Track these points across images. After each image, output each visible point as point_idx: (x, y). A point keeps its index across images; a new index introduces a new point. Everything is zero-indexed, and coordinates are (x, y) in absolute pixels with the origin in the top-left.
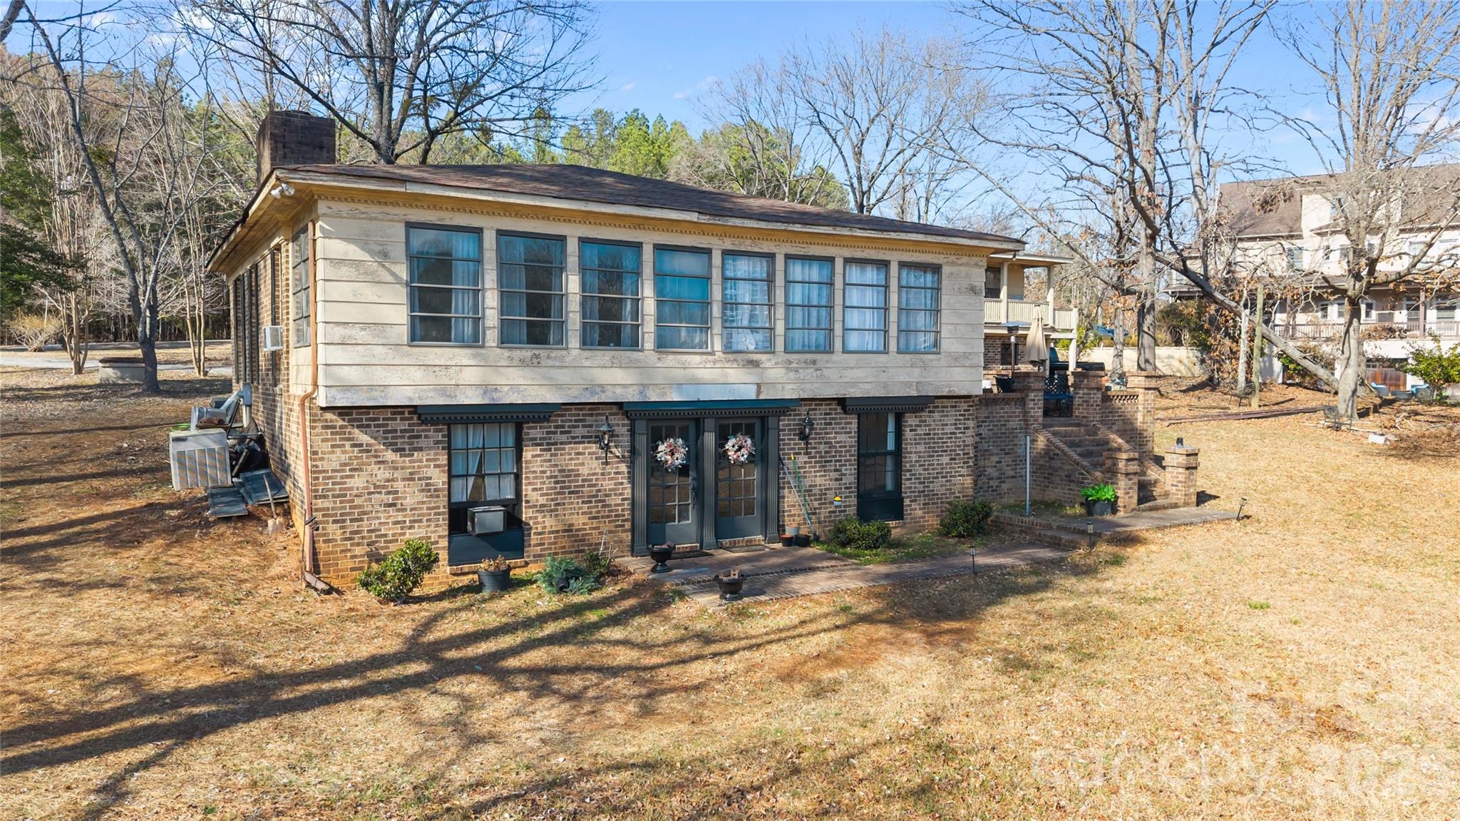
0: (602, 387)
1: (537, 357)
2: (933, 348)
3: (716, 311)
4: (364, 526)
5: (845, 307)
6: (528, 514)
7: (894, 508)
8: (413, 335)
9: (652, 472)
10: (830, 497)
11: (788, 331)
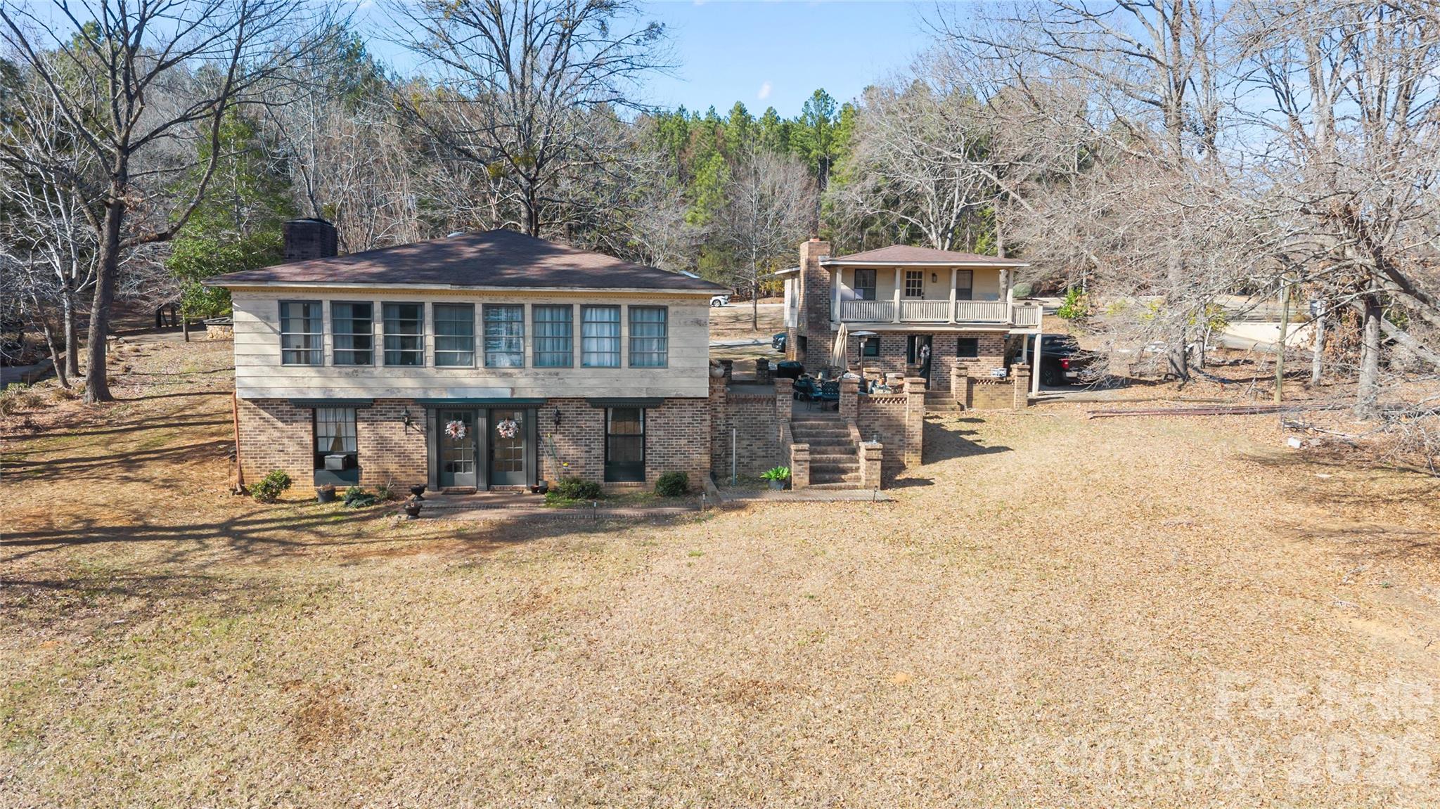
0: (399, 390)
1: (356, 371)
2: (663, 364)
3: (479, 342)
4: (267, 461)
5: (583, 338)
6: (360, 461)
7: (638, 472)
8: (285, 361)
9: (440, 441)
10: (582, 462)
11: (534, 353)
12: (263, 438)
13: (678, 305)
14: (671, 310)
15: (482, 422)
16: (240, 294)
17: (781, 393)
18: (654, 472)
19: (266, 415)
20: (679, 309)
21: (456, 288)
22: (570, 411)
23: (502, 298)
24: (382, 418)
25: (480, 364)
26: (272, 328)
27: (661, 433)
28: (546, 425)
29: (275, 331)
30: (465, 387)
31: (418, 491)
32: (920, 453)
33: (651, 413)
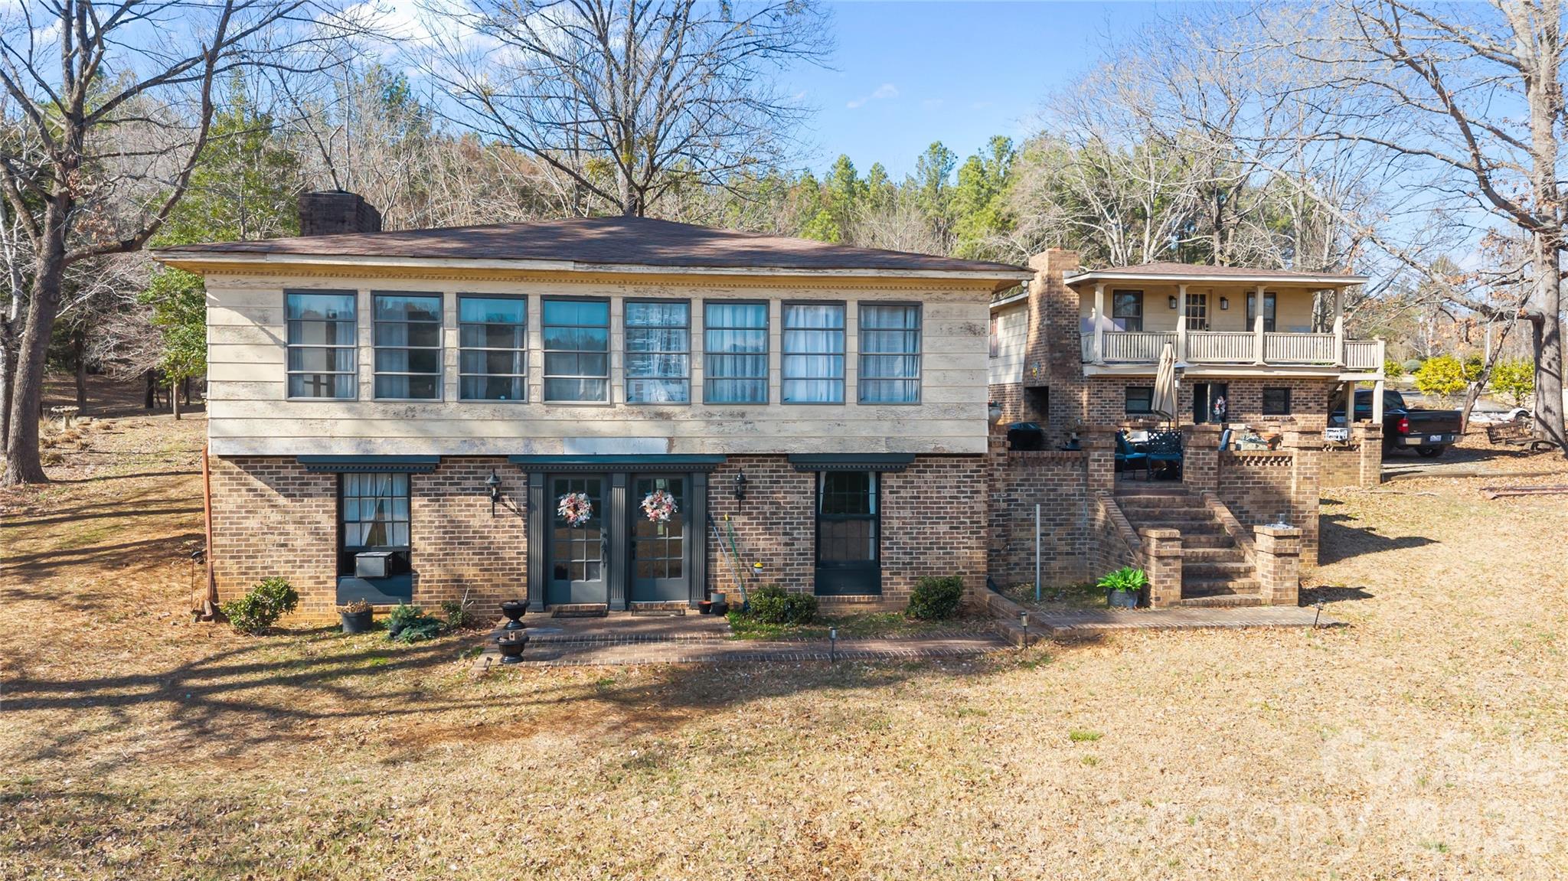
0: (482, 440)
1: (413, 410)
2: (916, 399)
3: (616, 361)
4: (258, 563)
5: (785, 354)
6: (416, 562)
7: (869, 579)
8: (292, 392)
9: (552, 526)
10: (778, 561)
11: (706, 379)
12: (252, 523)
13: (938, 300)
14: (928, 308)
15: (619, 495)
16: (220, 278)
17: (1097, 449)
18: (896, 579)
19: (259, 484)
20: (941, 306)
21: (582, 268)
22: (760, 476)
23: (655, 288)
24: (453, 489)
25: (619, 396)
26: (272, 336)
27: (907, 513)
28: (723, 501)
29: (277, 341)
30: (594, 436)
31: (515, 612)
32: (1315, 547)
33: (891, 480)
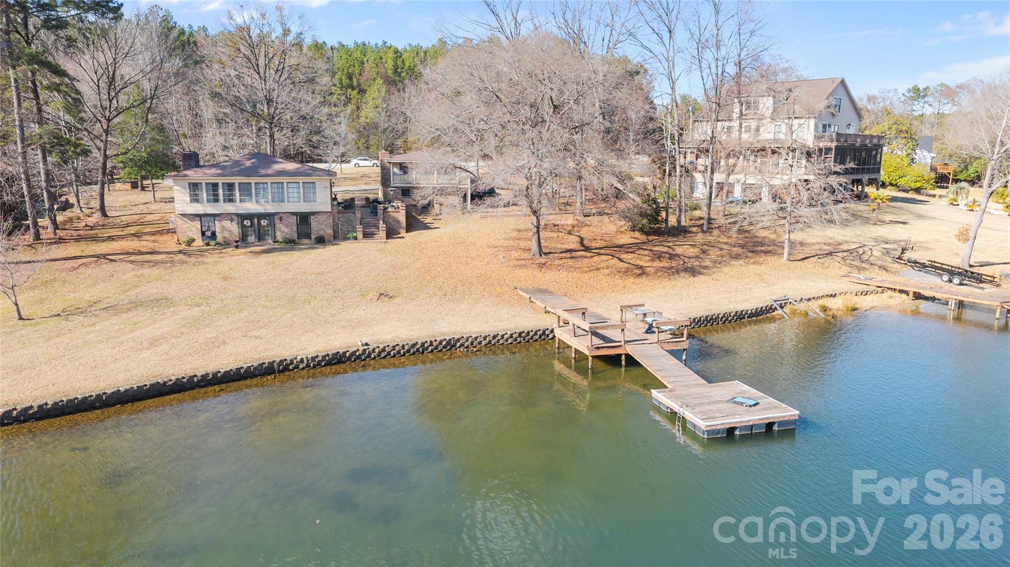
0: (228, 210)
1: (214, 205)
2: (315, 201)
3: (254, 195)
4: (186, 234)
5: (288, 193)
6: (217, 234)
7: (308, 236)
8: (191, 202)
9: (243, 227)
10: (289, 233)
11: (272, 198)
12: (184, 226)
14: (317, 183)
15: (256, 220)
16: (176, 181)
17: (356, 210)
18: (314, 236)
19: (185, 219)
20: (319, 183)
21: (246, 178)
22: (285, 216)
23: (260, 181)
24: (223, 219)
25: (254, 201)
26: (186, 191)
27: (316, 224)
28: (277, 221)
29: (187, 193)
30: (250, 209)
31: (237, 242)
32: (404, 229)
33: (312, 217)
